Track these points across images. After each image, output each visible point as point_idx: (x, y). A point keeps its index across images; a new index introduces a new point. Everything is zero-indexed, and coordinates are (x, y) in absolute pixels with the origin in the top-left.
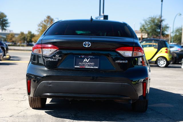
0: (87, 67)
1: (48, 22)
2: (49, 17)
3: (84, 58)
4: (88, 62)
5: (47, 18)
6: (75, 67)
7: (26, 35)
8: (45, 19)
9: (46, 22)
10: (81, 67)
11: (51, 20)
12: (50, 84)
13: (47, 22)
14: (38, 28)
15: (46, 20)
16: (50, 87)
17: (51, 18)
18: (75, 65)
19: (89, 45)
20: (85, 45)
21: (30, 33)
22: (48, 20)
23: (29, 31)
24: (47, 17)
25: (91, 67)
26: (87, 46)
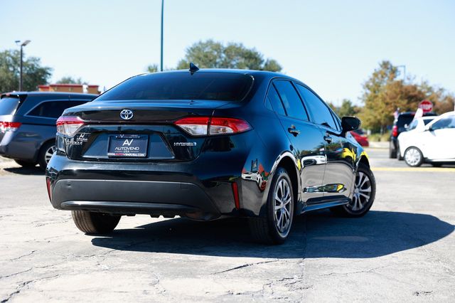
0: (126, 155)
1: (384, 75)
2: (385, 65)
3: (124, 139)
4: (131, 146)
5: (381, 66)
6: (109, 154)
7: (339, 108)
8: (378, 70)
9: (380, 76)
10: (117, 155)
11: (392, 69)
12: (69, 185)
13: (382, 77)
14: (364, 91)
15: (380, 72)
16: (69, 189)
17: (391, 66)
18: (109, 152)
19: (130, 116)
20: (124, 116)
21: (347, 106)
22: (384, 70)
23: (344, 100)
24: (381, 63)
25: (134, 155)
26: (126, 118)
